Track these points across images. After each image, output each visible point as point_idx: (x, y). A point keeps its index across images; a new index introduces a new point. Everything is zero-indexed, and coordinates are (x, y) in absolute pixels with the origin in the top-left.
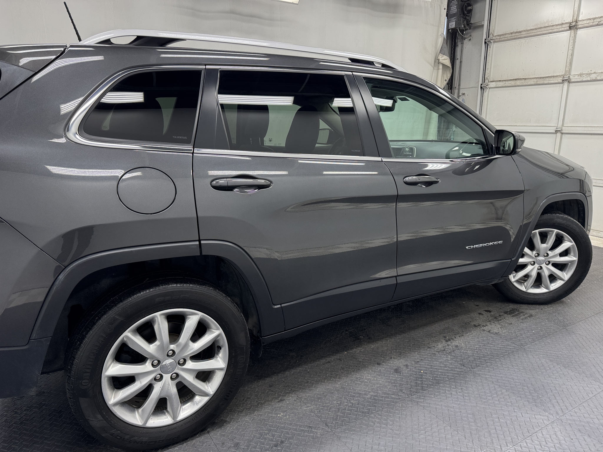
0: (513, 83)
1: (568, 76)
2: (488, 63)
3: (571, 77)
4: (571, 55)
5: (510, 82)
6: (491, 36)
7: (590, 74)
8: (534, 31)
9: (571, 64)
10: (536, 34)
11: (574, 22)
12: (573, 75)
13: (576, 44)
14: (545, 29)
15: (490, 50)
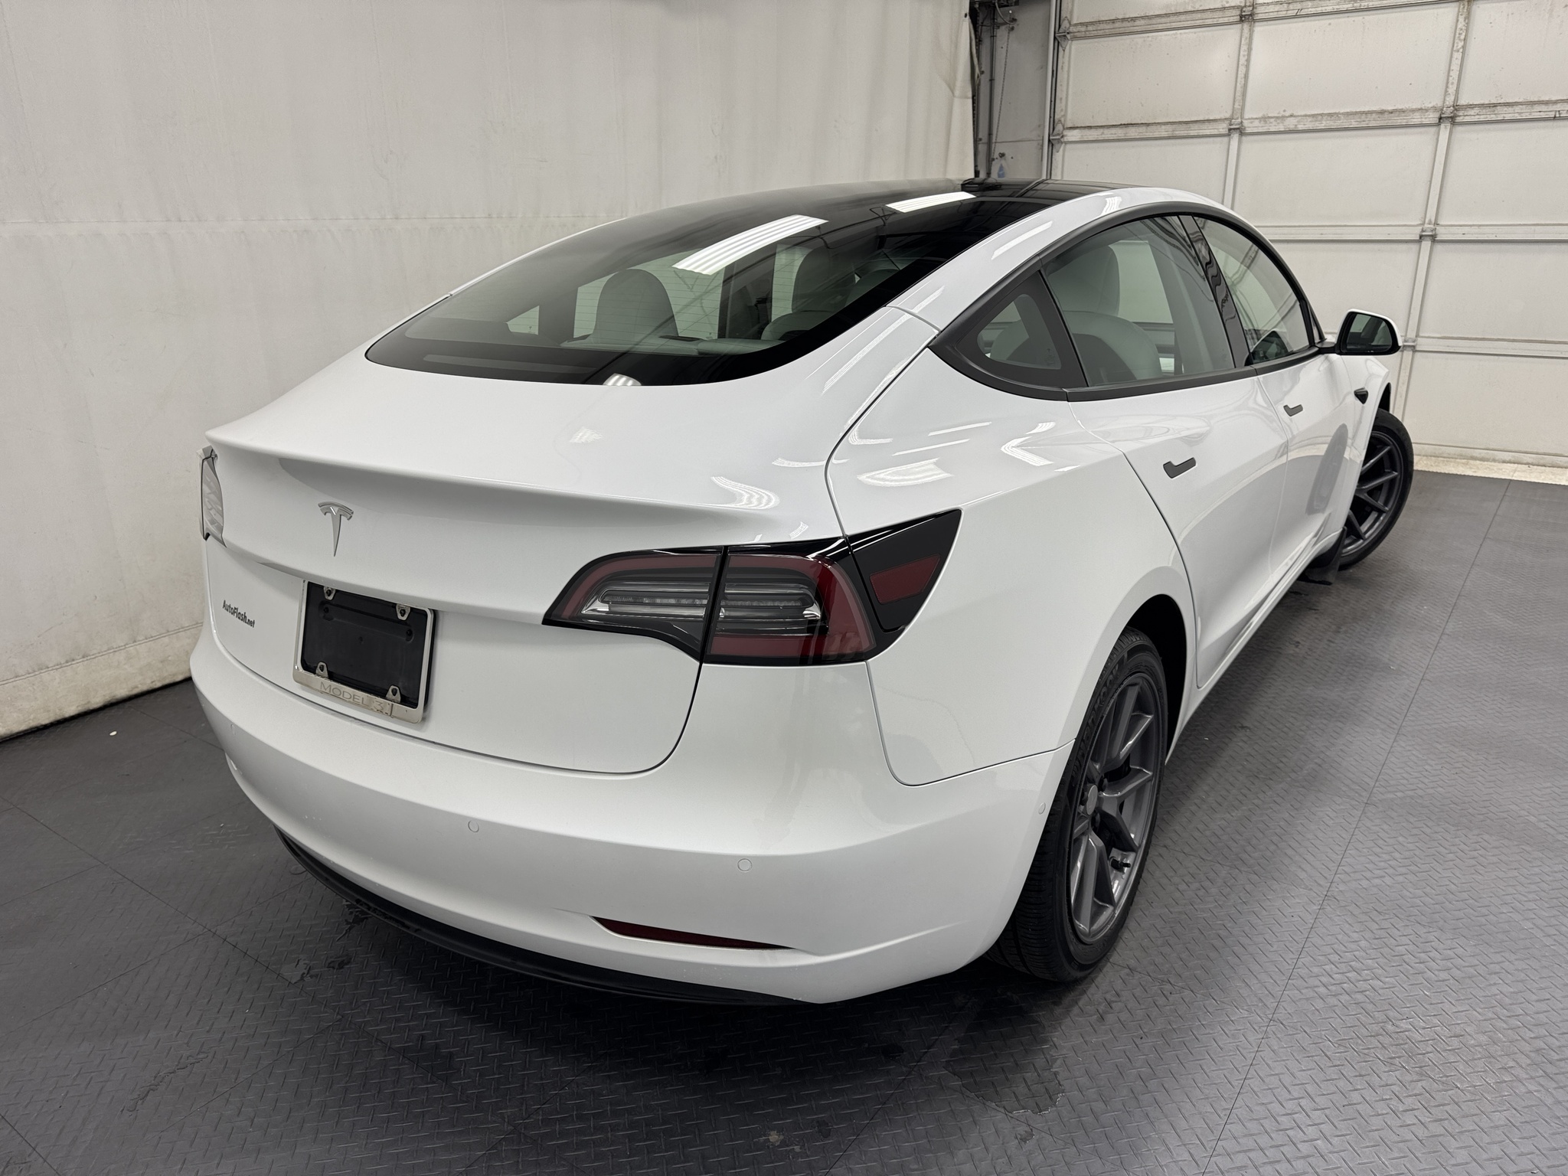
0: (1119, 133)
1: (1239, 120)
2: (1061, 85)
3: (1246, 123)
4: (1245, 78)
5: (1113, 130)
6: (1065, 24)
7: (1283, 118)
8: (1163, 20)
9: (1244, 94)
10: (1168, 26)
11: (1250, 6)
12: (1249, 119)
13: (1253, 52)
14: (1188, 17)
15: (1063, 57)
